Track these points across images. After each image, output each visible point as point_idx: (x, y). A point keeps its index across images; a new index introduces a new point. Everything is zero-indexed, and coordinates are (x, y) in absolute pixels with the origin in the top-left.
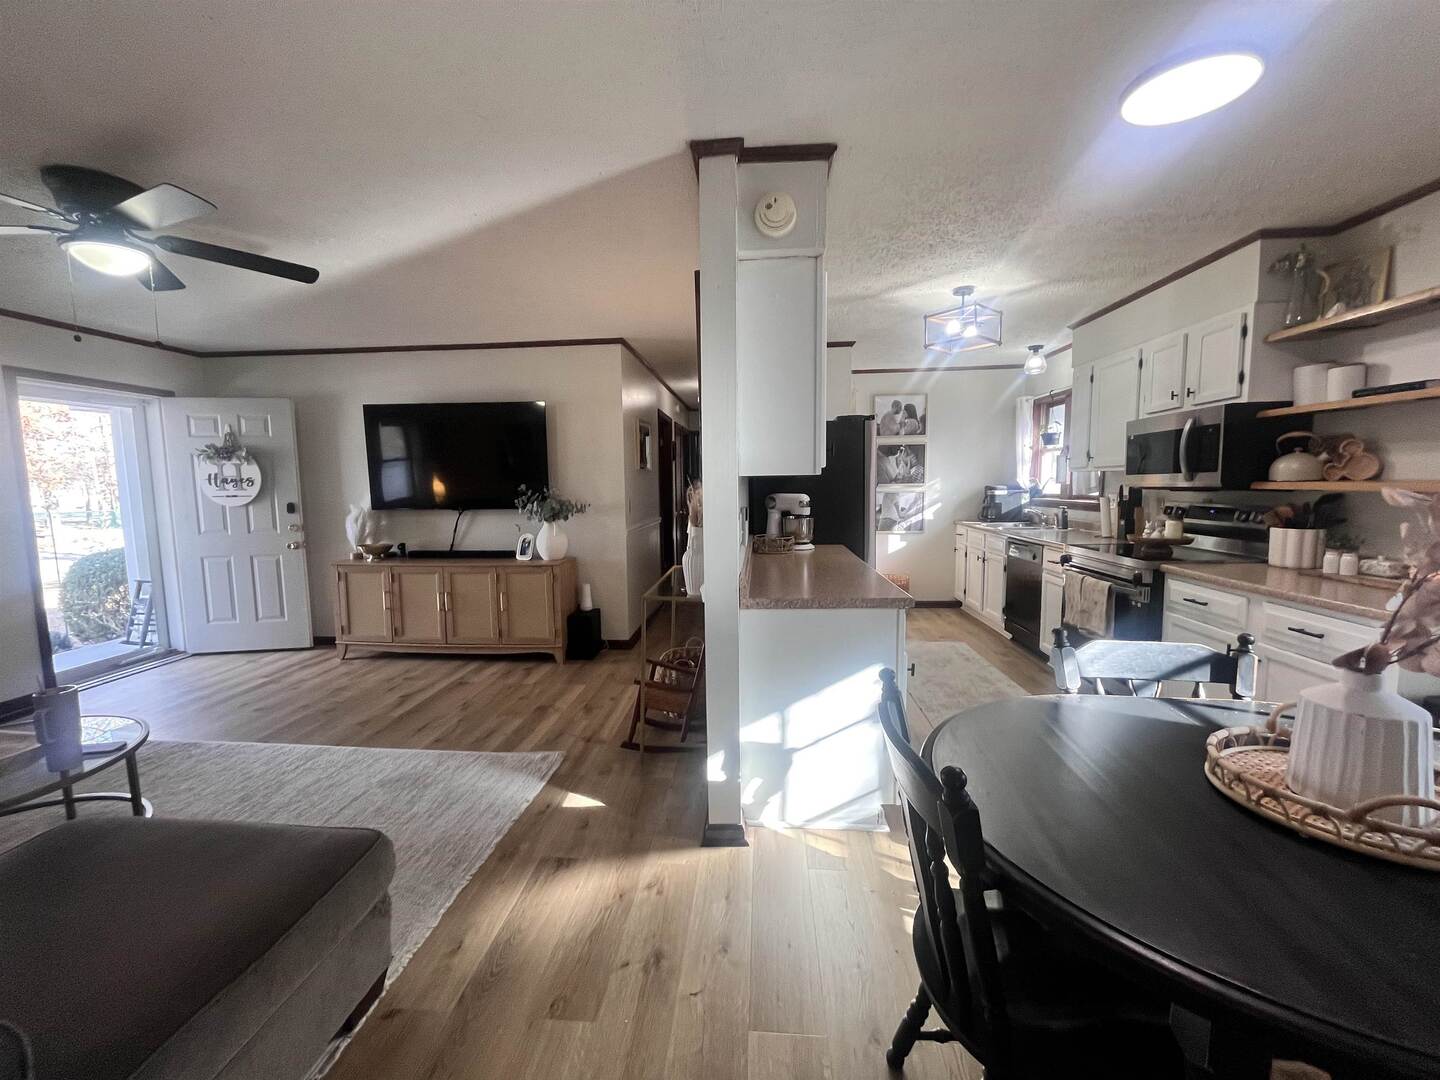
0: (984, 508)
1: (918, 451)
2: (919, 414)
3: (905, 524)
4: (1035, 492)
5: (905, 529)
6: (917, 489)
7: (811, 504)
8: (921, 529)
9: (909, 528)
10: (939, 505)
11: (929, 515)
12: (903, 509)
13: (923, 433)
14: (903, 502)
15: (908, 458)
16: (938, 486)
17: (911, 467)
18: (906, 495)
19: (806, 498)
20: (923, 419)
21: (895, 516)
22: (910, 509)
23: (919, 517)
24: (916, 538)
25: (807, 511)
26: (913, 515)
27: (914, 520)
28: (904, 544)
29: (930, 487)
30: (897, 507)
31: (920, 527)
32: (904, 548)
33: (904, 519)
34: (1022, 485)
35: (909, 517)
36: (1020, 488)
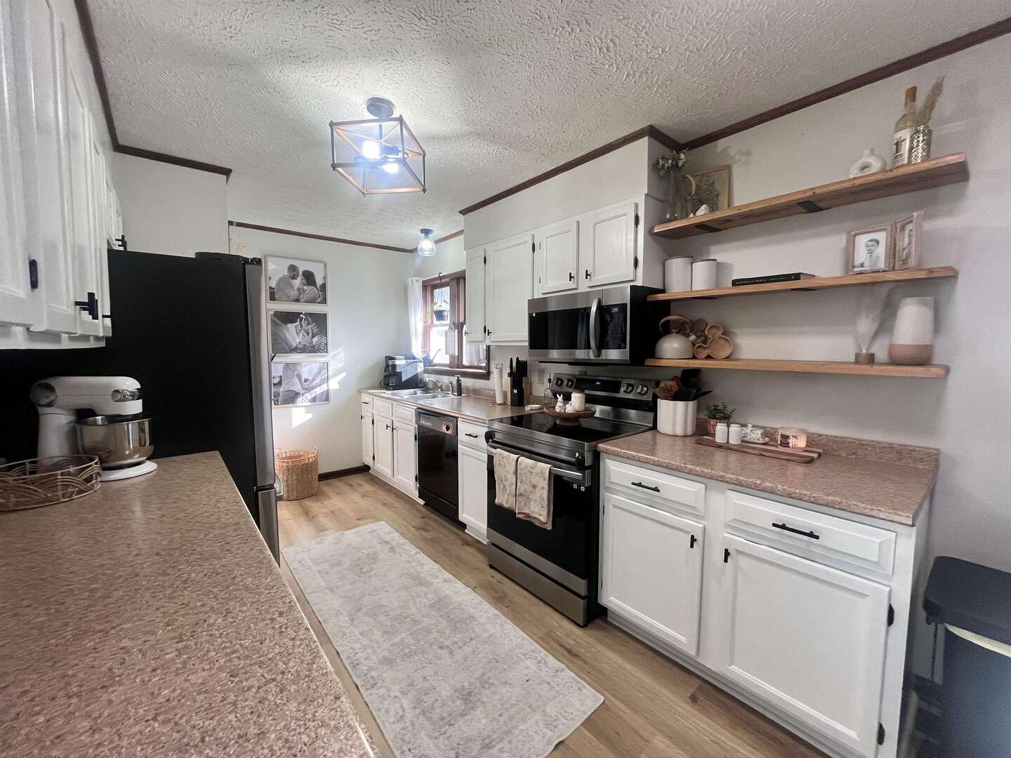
0: (385, 377)
1: (320, 321)
2: (319, 282)
3: (309, 396)
4: (427, 361)
5: (310, 401)
6: (319, 359)
7: (142, 394)
8: (327, 399)
9: (314, 400)
10: (344, 375)
11: (334, 385)
12: (306, 381)
13: (324, 301)
14: (305, 372)
15: (310, 327)
16: (342, 356)
17: (313, 337)
18: (308, 365)
20: (324, 287)
21: (297, 387)
22: (314, 379)
23: (324, 387)
24: (322, 408)
25: (136, 407)
26: (317, 386)
27: (318, 391)
28: (310, 416)
29: (334, 356)
30: (299, 377)
31: (326, 397)
32: (310, 420)
33: (308, 390)
34: (416, 356)
35: (313, 388)
36: (414, 358)
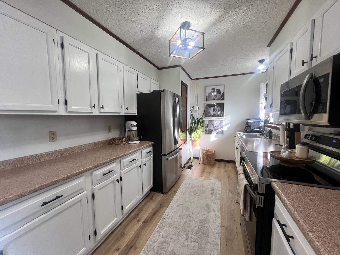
0: (245, 127)
1: (221, 106)
2: (222, 92)
3: (216, 132)
4: (266, 121)
5: (216, 134)
6: (220, 119)
8: (222, 134)
9: (218, 133)
10: (230, 125)
11: (225, 129)
12: (215, 126)
13: (223, 99)
14: (215, 124)
15: (218, 108)
16: (229, 118)
17: (219, 112)
18: (216, 121)
19: (134, 123)
20: (223, 94)
21: (212, 128)
22: (218, 126)
23: (221, 129)
24: (220, 136)
25: (136, 128)
26: (219, 129)
27: (219, 130)
28: (216, 139)
29: (226, 118)
30: (213, 125)
31: (222, 133)
32: (216, 140)
33: (216, 130)
34: (262, 119)
35: (217, 129)
36: (260, 120)
